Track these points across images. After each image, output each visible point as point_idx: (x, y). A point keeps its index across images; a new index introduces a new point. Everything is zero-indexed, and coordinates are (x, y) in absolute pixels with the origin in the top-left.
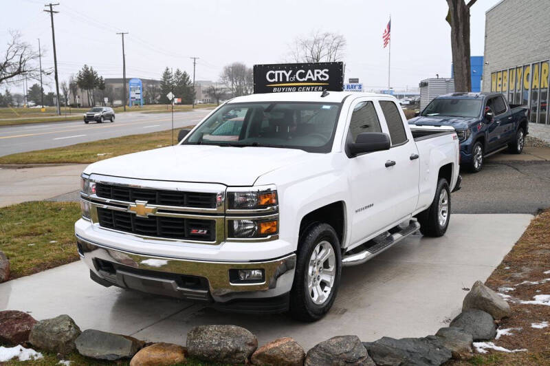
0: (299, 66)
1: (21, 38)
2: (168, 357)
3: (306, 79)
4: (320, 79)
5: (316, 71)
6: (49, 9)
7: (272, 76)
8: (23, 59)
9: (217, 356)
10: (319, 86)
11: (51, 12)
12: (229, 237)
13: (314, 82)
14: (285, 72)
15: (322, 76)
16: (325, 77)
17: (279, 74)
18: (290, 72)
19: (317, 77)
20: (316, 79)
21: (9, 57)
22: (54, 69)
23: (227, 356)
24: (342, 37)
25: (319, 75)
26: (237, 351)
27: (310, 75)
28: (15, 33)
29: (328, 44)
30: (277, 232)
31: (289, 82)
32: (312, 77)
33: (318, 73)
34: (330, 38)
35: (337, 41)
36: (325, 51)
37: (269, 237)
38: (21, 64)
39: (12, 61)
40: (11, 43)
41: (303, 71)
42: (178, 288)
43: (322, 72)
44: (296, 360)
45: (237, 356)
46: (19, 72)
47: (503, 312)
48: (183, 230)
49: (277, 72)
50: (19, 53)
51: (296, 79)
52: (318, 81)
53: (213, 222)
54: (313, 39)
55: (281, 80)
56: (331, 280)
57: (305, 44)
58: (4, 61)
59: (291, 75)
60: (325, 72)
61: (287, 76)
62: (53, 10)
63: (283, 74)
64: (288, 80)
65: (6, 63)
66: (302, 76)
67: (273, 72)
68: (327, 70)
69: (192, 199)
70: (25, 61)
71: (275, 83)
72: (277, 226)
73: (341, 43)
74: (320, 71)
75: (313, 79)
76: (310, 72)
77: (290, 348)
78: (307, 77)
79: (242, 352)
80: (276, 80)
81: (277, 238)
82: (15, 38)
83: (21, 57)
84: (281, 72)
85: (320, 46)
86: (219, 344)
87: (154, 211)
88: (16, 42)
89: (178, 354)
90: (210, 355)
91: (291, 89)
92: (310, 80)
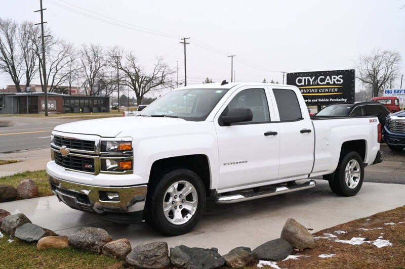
0: (320, 73)
1: (163, 60)
2: (57, 243)
3: (325, 83)
4: (336, 83)
5: (333, 77)
6: (183, 41)
7: (300, 81)
8: (164, 74)
9: (81, 245)
10: (335, 88)
11: (185, 43)
12: (102, 170)
13: (332, 85)
14: (309, 78)
15: (338, 81)
16: (340, 81)
17: (305, 79)
18: (314, 77)
19: (334, 81)
20: (332, 83)
21: (155, 73)
22: (184, 81)
23: (87, 247)
24: (397, 54)
25: (335, 80)
26: (93, 244)
27: (328, 80)
28: (159, 58)
29: (386, 59)
30: (132, 168)
31: (313, 85)
32: (330, 81)
33: (334, 78)
34: (388, 55)
35: (393, 57)
36: (383, 65)
37: (125, 172)
38: (162, 77)
39: (157, 76)
40: (157, 64)
41: (323, 77)
42: (78, 202)
43: (338, 78)
44: (122, 253)
45: (94, 247)
46: (161, 83)
47: (305, 244)
48: (81, 165)
49: (304, 78)
50: (162, 70)
51: (318, 83)
52: (334, 84)
53: (93, 160)
54: (374, 56)
55: (307, 84)
56: (193, 210)
57: (367, 60)
58: (152, 75)
59: (314, 80)
60: (340, 78)
61: (311, 81)
62: (186, 42)
63: (308, 79)
64: (311, 84)
65: (153, 77)
66: (322, 80)
67: (301, 78)
68: (342, 76)
69: (86, 145)
70: (165, 75)
71: (302, 86)
72: (132, 165)
73: (397, 59)
74: (336, 76)
75: (331, 83)
76: (328, 77)
77: (120, 245)
78: (326, 81)
79: (97, 245)
80: (303, 84)
81: (132, 173)
82: (159, 61)
83: (163, 73)
84: (307, 78)
85: (379, 61)
86: (83, 238)
87: (68, 152)
88: (159, 63)
89: (64, 243)
90: (77, 245)
91: (313, 91)
92: (328, 84)
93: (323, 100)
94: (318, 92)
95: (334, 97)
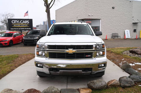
0: (21, 19)
7: (13, 22)
12: (97, 56)
31: (18, 23)
42: (83, 72)
43: (27, 21)
48: (83, 56)
49: (15, 21)
52: (26, 23)
53: (92, 53)
55: (16, 23)
59: (19, 22)
61: (18, 22)
66: (22, 22)
69: (87, 47)
71: (14, 23)
72: (105, 53)
76: (24, 21)
80: (15, 23)
86: (102, 84)
87: (75, 51)
91: (19, 25)
92: (24, 23)
93: (23, 29)
94: (21, 26)
95: (26, 28)
